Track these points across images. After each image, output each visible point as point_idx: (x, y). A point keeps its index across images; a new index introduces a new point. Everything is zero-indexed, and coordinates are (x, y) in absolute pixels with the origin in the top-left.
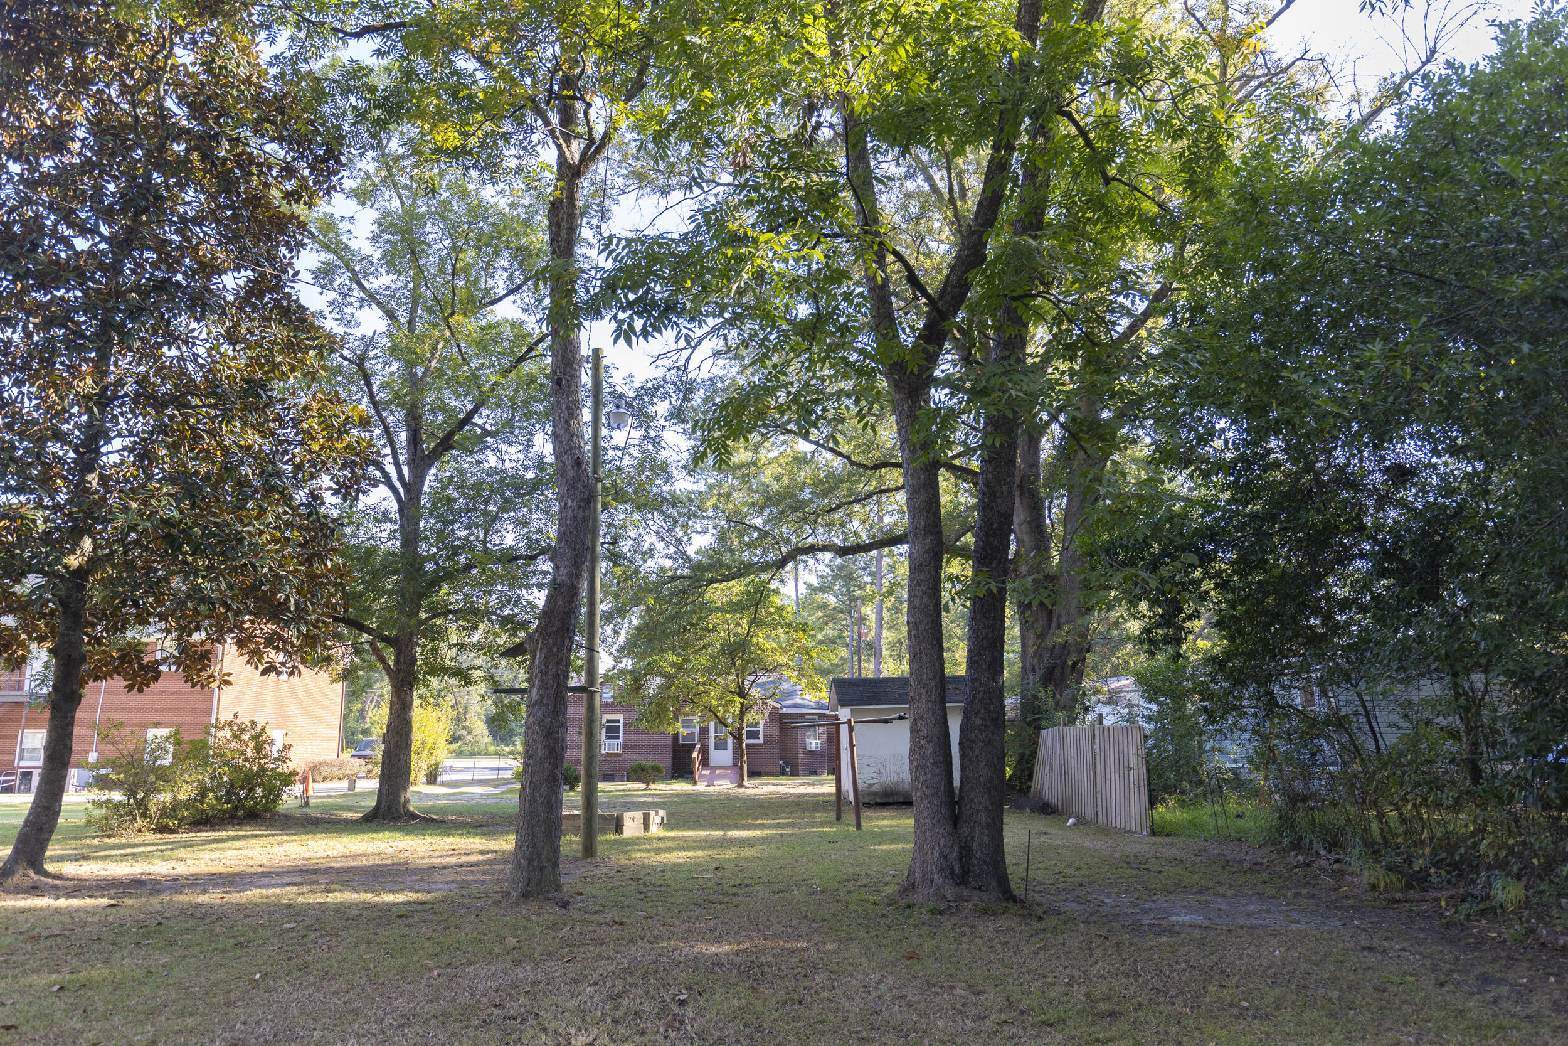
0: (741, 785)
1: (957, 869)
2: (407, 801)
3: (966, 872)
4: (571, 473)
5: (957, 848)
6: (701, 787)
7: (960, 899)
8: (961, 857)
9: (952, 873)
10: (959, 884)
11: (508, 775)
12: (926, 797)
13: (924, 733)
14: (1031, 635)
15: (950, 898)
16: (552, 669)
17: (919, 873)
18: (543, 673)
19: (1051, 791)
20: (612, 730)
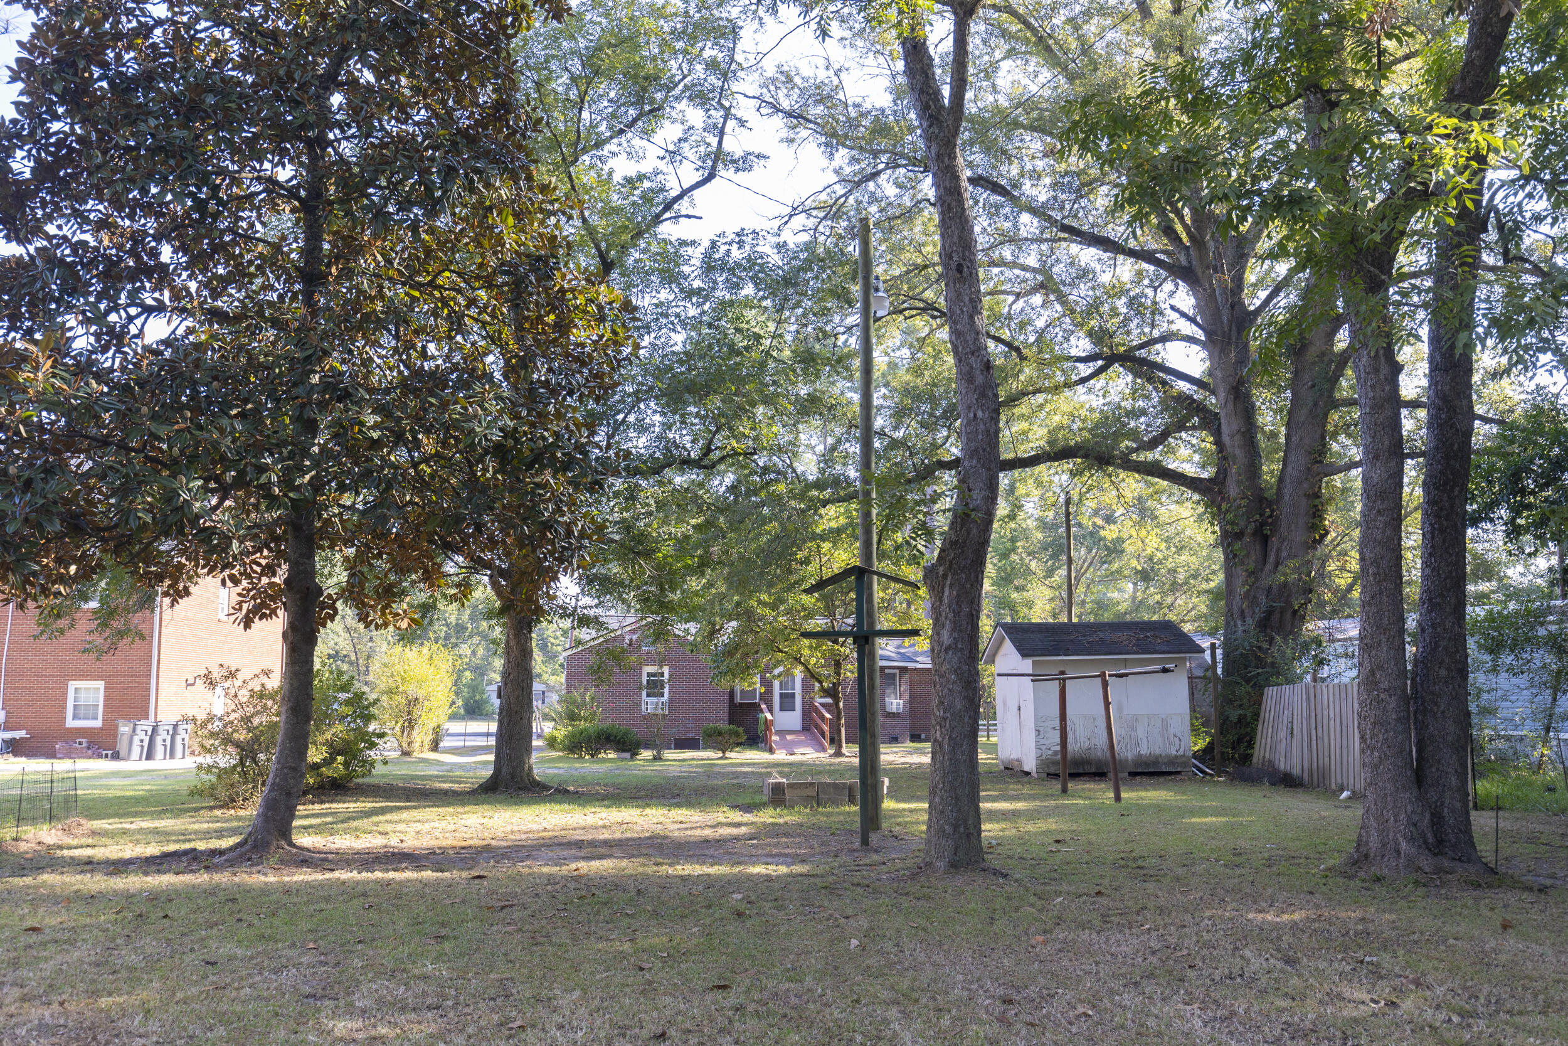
0: (838, 754)
1: (1430, 838)
2: (530, 769)
3: (1440, 842)
4: (980, 379)
5: (1428, 815)
6: (780, 756)
7: (1439, 870)
8: (1433, 824)
9: (1425, 842)
10: (1435, 855)
12: (1387, 757)
13: (1385, 684)
14: (1241, 574)
15: (1427, 869)
16: (966, 609)
17: (1374, 842)
18: (957, 614)
19: (1291, 760)
20: (655, 687)
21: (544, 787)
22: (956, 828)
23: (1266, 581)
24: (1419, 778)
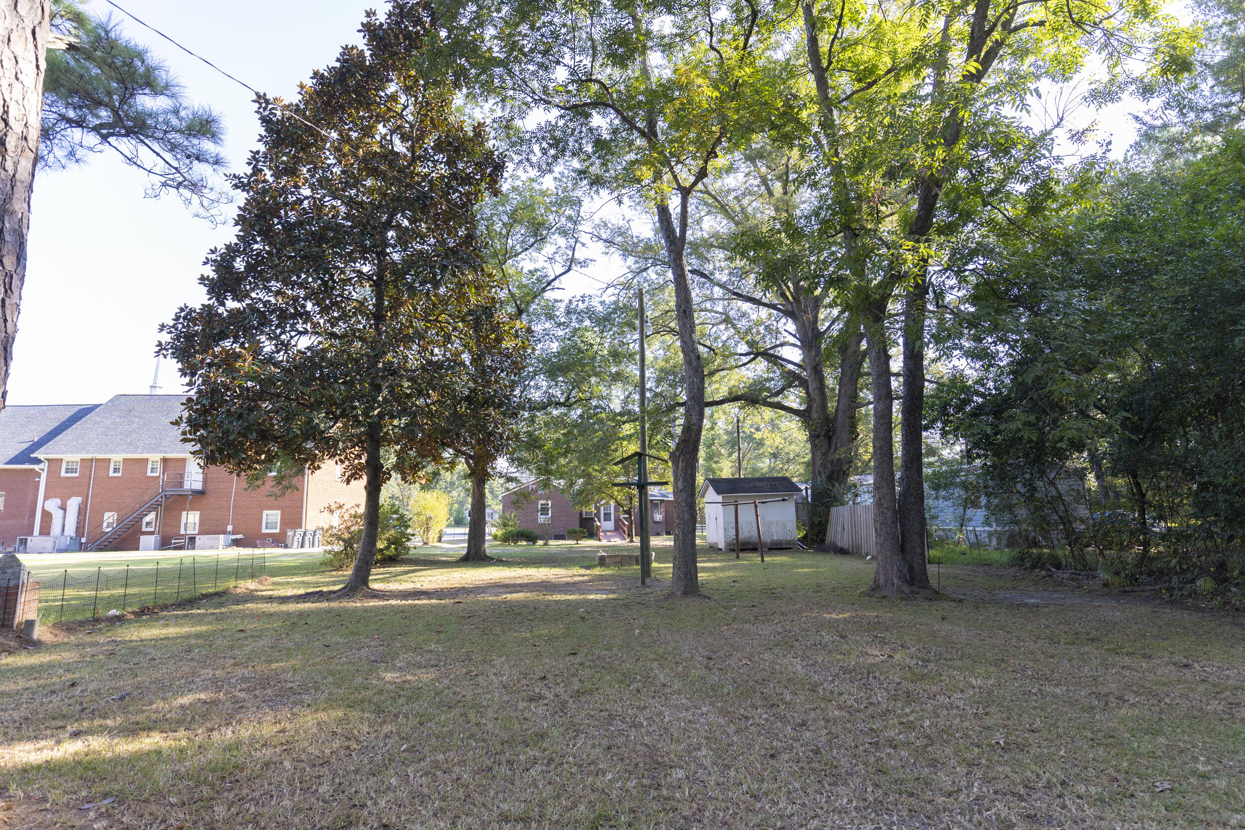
0: (631, 541)
1: (908, 578)
2: (483, 550)
4: (695, 364)
5: (907, 567)
6: (604, 542)
7: (912, 593)
8: (909, 571)
9: (906, 579)
10: (910, 585)
11: (462, 538)
12: (887, 540)
13: (886, 505)
15: (907, 592)
17: (882, 580)
19: (843, 541)
20: (544, 510)
21: (492, 559)
22: (686, 576)
23: (830, 458)
24: (903, 549)
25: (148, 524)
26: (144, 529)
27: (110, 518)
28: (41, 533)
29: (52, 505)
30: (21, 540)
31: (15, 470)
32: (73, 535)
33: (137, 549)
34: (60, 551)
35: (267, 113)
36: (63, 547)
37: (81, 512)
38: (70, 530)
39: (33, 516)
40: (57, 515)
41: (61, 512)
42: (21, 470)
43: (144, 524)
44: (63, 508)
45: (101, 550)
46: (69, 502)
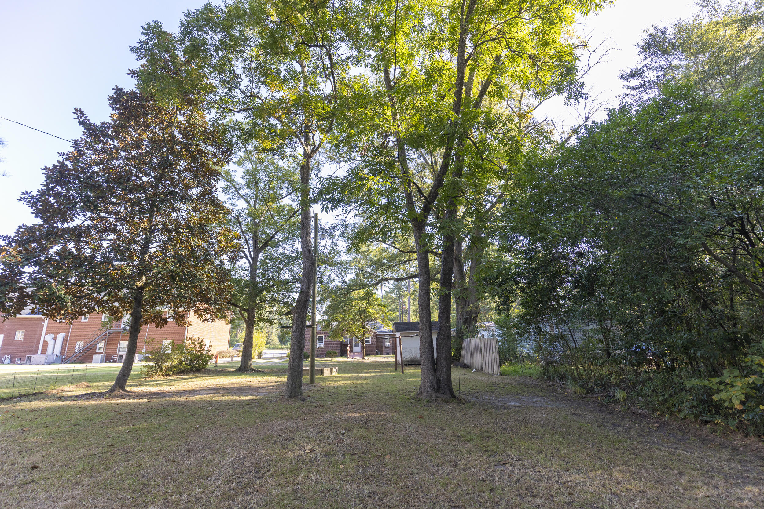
0: (363, 358)
1: (436, 387)
2: (251, 365)
3: (439, 388)
5: (436, 380)
6: (350, 359)
7: (437, 397)
8: (437, 383)
9: (434, 388)
10: (436, 392)
11: (285, 355)
14: (460, 308)
15: (434, 397)
16: (300, 320)
18: (297, 321)
19: (467, 361)
20: (320, 340)
21: (253, 370)
23: (465, 310)
25: (100, 349)
26: (97, 351)
27: (80, 345)
28: (42, 353)
29: (49, 338)
30: (28, 357)
31: (32, 318)
32: (58, 354)
33: (91, 362)
34: (49, 363)
35: (82, 119)
36: (51, 361)
37: (64, 341)
38: (57, 352)
39: (38, 344)
40: (51, 343)
41: (53, 341)
42: (35, 318)
43: (98, 348)
44: (55, 339)
45: (72, 363)
46: (58, 336)
